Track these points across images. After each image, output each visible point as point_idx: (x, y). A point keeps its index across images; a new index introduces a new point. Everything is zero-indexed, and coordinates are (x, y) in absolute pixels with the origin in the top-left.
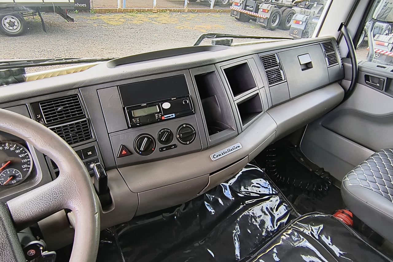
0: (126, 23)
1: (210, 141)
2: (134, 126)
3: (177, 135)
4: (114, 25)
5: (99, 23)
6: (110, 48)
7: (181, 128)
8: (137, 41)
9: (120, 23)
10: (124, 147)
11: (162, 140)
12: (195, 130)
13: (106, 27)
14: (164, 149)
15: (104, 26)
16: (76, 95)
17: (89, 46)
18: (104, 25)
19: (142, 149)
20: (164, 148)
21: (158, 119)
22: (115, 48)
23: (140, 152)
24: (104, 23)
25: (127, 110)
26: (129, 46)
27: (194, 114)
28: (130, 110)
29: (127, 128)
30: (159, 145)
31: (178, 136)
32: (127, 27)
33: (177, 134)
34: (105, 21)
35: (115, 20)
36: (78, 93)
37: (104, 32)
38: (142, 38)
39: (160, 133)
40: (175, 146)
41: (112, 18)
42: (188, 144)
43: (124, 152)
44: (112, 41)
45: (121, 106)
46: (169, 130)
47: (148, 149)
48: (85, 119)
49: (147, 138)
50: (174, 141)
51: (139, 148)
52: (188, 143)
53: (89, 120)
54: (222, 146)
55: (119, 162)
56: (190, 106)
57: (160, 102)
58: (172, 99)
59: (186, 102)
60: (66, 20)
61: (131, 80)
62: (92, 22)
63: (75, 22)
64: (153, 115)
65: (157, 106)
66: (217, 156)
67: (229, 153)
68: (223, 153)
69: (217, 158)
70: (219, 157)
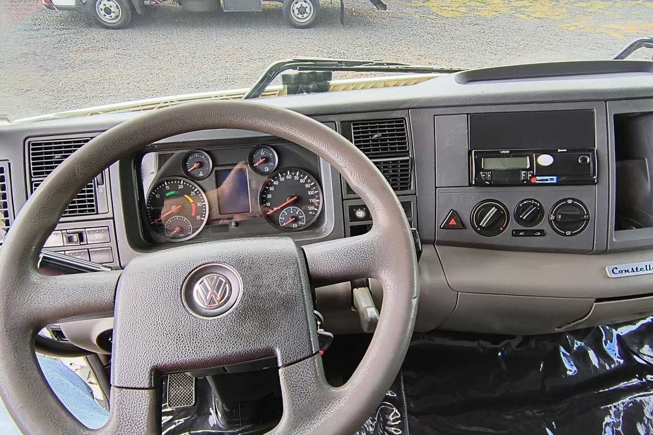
0: (468, 15)
1: (614, 240)
2: (480, 183)
3: (552, 215)
4: (447, 18)
5: (422, 14)
6: (432, 56)
7: (562, 205)
8: (480, 47)
9: (458, 14)
10: (455, 214)
11: (522, 218)
12: (588, 213)
13: (433, 21)
14: (521, 234)
15: (431, 19)
16: (402, 120)
17: (400, 50)
18: (430, 16)
19: (483, 223)
20: (522, 231)
21: (524, 181)
22: (440, 56)
23: (479, 229)
24: (431, 13)
25: (475, 156)
26: (465, 56)
27: (595, 184)
28: (480, 156)
29: (468, 185)
30: (513, 225)
31: (552, 217)
32: (469, 23)
33: (552, 213)
34: (434, 10)
35: (450, 9)
36: (407, 117)
37: (428, 28)
38: (490, 43)
39: (521, 205)
40: (543, 233)
41: (446, 6)
42: (568, 236)
43: (453, 222)
44: (438, 44)
45: (466, 147)
46: (538, 202)
47: (494, 227)
48: (408, 158)
49: (496, 208)
50: (543, 225)
51: (478, 222)
52: (568, 233)
53: (412, 159)
54: (636, 256)
55: (441, 235)
56: (592, 170)
57: (536, 152)
58: (559, 150)
59: (584, 160)
60: (375, 7)
61: (493, 107)
62: (412, 11)
63: (387, 11)
64: (516, 172)
65: (528, 157)
66: (621, 272)
67: (646, 272)
68: (635, 270)
69: (620, 275)
70: (624, 274)
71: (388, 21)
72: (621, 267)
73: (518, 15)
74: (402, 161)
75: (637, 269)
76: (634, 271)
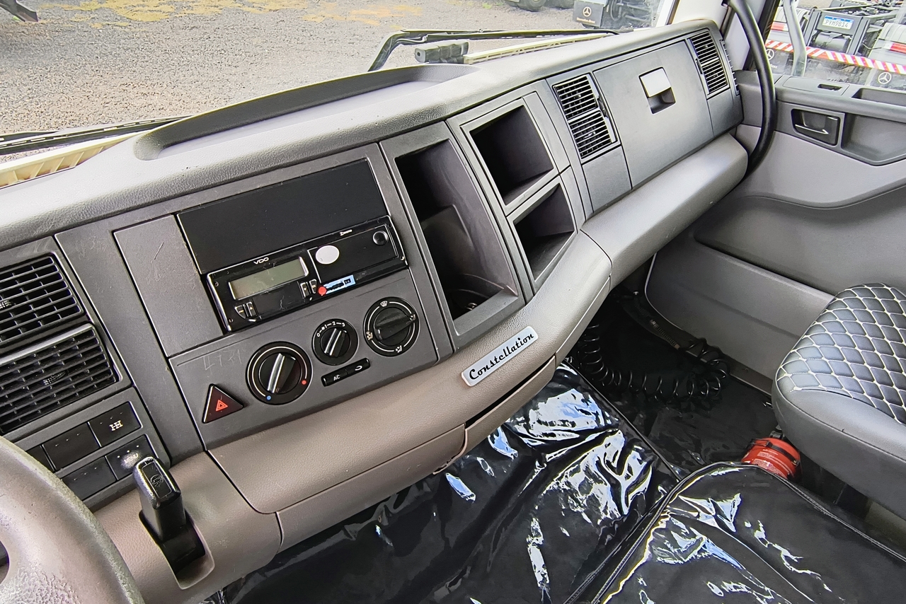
0: (178, 16)
1: (458, 334)
2: (241, 326)
3: (368, 333)
4: (148, 23)
5: (105, 20)
7: (377, 314)
8: (211, 59)
9: (163, 16)
10: (219, 391)
11: (328, 354)
12: (414, 312)
13: (127, 30)
14: (335, 378)
15: (121, 27)
16: (47, 258)
18: (118, 23)
19: (272, 386)
20: (334, 373)
21: (308, 297)
23: (269, 398)
24: (119, 18)
25: (214, 284)
26: (192, 74)
27: (407, 267)
28: (223, 282)
29: (222, 334)
30: (319, 370)
31: (370, 336)
32: (181, 26)
33: (366, 331)
34: (122, 13)
35: (146, 8)
36: (55, 250)
37: (123, 41)
38: (223, 52)
39: (319, 335)
40: (365, 364)
41: (138, 5)
42: (401, 353)
43: (221, 406)
44: (148, 63)
45: (193, 273)
46: (342, 321)
47: (292, 385)
48: (87, 327)
49: (283, 354)
50: (362, 351)
51: (264, 386)
52: (399, 349)
53: (100, 328)
54: (491, 341)
55: (209, 432)
56: (395, 249)
57: (308, 246)
58: (342, 234)
59: (381, 237)
60: (15, 17)
61: (215, 190)
62: (85, 18)
63: (40, 22)
64: (291, 287)
65: (301, 258)
66: (480, 373)
67: (507, 359)
68: (494, 362)
69: (481, 378)
70: (485, 374)
71: (48, 37)
72: (478, 367)
73: (246, 9)
74: (78, 337)
75: (496, 359)
76: (494, 365)
